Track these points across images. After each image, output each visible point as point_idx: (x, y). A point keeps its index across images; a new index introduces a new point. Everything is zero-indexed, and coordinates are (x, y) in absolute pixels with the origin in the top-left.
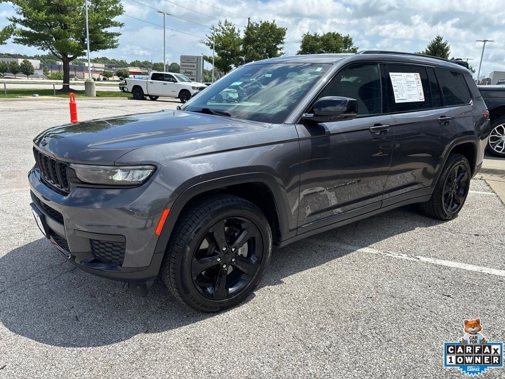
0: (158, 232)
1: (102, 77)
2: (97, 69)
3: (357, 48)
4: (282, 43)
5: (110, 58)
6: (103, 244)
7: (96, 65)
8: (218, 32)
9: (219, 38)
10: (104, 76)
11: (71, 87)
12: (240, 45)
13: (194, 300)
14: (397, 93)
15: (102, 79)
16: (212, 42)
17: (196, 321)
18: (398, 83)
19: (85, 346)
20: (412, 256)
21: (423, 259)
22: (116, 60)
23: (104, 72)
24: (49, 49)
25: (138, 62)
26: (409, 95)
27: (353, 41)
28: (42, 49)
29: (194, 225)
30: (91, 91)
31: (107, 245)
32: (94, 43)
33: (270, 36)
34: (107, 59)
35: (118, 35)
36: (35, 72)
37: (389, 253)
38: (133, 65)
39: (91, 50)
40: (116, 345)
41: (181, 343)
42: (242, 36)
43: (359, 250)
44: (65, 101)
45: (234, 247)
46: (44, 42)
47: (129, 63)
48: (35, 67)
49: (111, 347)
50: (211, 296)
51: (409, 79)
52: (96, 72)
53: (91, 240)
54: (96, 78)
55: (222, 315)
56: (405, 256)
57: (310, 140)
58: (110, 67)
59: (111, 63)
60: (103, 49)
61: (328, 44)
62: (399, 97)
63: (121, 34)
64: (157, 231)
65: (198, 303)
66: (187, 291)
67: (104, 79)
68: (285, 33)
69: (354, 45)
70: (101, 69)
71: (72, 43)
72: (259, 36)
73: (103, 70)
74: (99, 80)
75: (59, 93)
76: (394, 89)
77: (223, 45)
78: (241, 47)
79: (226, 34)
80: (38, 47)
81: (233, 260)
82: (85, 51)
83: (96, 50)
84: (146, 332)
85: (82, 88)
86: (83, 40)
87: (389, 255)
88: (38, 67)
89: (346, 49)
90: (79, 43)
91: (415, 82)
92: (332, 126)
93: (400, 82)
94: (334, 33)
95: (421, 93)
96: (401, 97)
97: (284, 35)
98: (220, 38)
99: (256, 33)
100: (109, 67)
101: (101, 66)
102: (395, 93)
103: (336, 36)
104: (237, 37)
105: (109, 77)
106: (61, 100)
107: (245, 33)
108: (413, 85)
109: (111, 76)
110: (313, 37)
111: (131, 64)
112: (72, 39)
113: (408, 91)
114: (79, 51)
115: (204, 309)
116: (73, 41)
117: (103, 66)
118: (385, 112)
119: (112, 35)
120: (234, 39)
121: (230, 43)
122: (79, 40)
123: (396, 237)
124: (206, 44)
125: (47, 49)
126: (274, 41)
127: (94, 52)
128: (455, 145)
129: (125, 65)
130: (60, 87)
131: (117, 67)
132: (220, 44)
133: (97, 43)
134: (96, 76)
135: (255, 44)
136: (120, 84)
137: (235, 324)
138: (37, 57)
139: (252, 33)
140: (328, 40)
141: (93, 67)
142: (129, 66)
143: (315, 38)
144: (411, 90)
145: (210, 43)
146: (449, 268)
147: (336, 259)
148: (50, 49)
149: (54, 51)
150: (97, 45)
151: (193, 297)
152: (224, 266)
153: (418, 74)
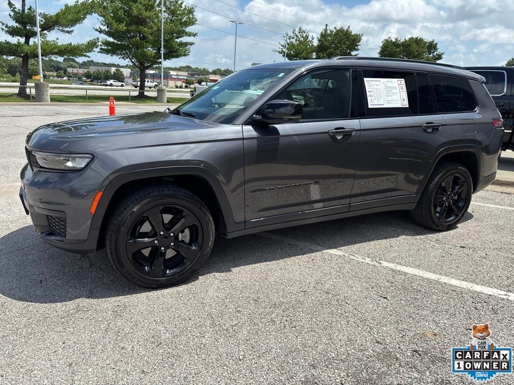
0: (93, 210)
1: (184, 85)
2: (180, 77)
3: (443, 54)
4: (358, 50)
5: (193, 67)
6: (54, 219)
7: (180, 73)
8: (291, 40)
9: (291, 46)
10: (187, 83)
11: (146, 93)
12: (312, 52)
13: (130, 274)
14: (372, 98)
15: (184, 87)
16: (284, 50)
17: (134, 293)
18: (373, 88)
19: (34, 302)
20: (376, 261)
21: (385, 264)
22: (199, 68)
23: (187, 80)
24: (128, 59)
25: (219, 70)
26: (387, 100)
27: (438, 47)
28: (123, 58)
29: (128, 209)
30: (162, 98)
31: (56, 220)
32: (169, 52)
33: (344, 43)
34: (190, 67)
35: (191, 44)
36: (126, 80)
37: (354, 256)
38: (215, 73)
39: (165, 59)
40: (59, 304)
41: (110, 308)
42: (316, 43)
43: (326, 251)
44: (137, 107)
45: (173, 232)
46: (124, 52)
47: (211, 71)
48: (125, 76)
49: (54, 305)
50: (148, 274)
51: (390, 85)
52: (179, 80)
53: (47, 215)
54: (179, 85)
55: (158, 291)
56: (368, 260)
57: (256, 140)
58: (193, 75)
59: (194, 71)
60: (176, 58)
61: (408, 50)
62: (374, 102)
63: (194, 44)
64: (91, 210)
65: (134, 278)
66: (122, 266)
67: (186, 87)
68: (360, 39)
69: (439, 50)
70: (184, 77)
71: (149, 53)
72: (333, 42)
73: (186, 78)
74: (181, 87)
75: (134, 99)
76: (368, 94)
77: (295, 52)
78: (314, 54)
79: (299, 41)
80: (119, 57)
81: (172, 244)
82: (160, 60)
83: (169, 59)
84: (88, 298)
85: (155, 94)
86: (159, 50)
87: (353, 257)
88: (129, 76)
89: (430, 54)
90: (155, 53)
91: (397, 87)
92: (284, 128)
93: (377, 87)
94: (417, 38)
95: (404, 99)
96: (376, 102)
97: (359, 42)
98: (293, 46)
99: (329, 40)
100: (191, 75)
101: (184, 74)
102: (368, 98)
103: (418, 41)
104: (311, 45)
105: (190, 84)
106: (134, 105)
107: (319, 40)
108: (394, 91)
109: (193, 84)
110: (393, 43)
111: (212, 72)
112: (150, 49)
113: (387, 96)
114: (154, 61)
115: (140, 283)
116: (150, 50)
117: (186, 74)
118: (353, 116)
119: (186, 44)
120: (306, 47)
121: (303, 51)
122: (156, 50)
123: (372, 243)
124: (279, 52)
125: (127, 58)
126: (348, 48)
127: (167, 60)
128: (446, 153)
129: (208, 73)
130: (136, 93)
131: (199, 75)
132: (293, 52)
133: (171, 52)
134: (179, 83)
135: (328, 51)
136: (191, 91)
137: (165, 299)
138: (127, 67)
139: (326, 40)
140: (409, 45)
141: (177, 75)
142: (210, 73)
143: (396, 44)
144: (391, 96)
145: (283, 51)
146: (405, 274)
147: (297, 257)
148: (130, 59)
149: (133, 60)
150: (172, 53)
151: (128, 271)
152: (163, 249)
153: (403, 80)
